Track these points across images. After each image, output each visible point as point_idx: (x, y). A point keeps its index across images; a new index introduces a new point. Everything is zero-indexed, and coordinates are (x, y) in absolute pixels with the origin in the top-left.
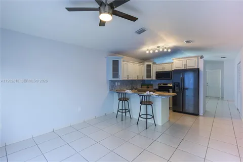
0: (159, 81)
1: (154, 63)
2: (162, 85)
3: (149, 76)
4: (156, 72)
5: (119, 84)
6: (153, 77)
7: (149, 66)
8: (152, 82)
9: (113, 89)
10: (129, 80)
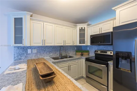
0: (95, 48)
1: (88, 25)
2: (99, 52)
3: (82, 41)
4: (91, 36)
5: (35, 51)
6: (88, 42)
7: (82, 31)
8: (88, 49)
9: (23, 58)
10: (47, 46)
